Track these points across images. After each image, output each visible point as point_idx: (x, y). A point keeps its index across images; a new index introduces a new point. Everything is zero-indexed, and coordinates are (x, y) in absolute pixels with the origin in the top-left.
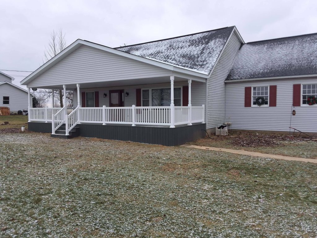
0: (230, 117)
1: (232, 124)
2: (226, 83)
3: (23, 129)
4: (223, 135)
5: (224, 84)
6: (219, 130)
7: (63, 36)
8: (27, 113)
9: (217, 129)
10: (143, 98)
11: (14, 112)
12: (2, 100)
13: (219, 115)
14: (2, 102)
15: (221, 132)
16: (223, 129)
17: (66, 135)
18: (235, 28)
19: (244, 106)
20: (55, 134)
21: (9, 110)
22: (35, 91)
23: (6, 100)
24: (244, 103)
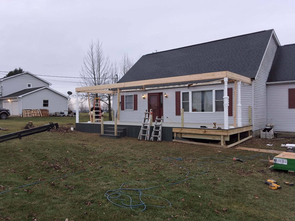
0: (273, 119)
1: (275, 125)
2: (267, 85)
3: (72, 129)
4: (269, 138)
5: (265, 85)
6: (265, 133)
7: (100, 45)
8: (63, 114)
9: (262, 132)
10: (183, 100)
11: (53, 114)
12: (42, 103)
13: (262, 116)
14: (43, 105)
15: (267, 135)
16: (268, 132)
17: (115, 135)
18: (273, 31)
19: (288, 108)
20: (103, 134)
21: (48, 111)
22: (70, 95)
23: (46, 103)
24: (288, 104)
